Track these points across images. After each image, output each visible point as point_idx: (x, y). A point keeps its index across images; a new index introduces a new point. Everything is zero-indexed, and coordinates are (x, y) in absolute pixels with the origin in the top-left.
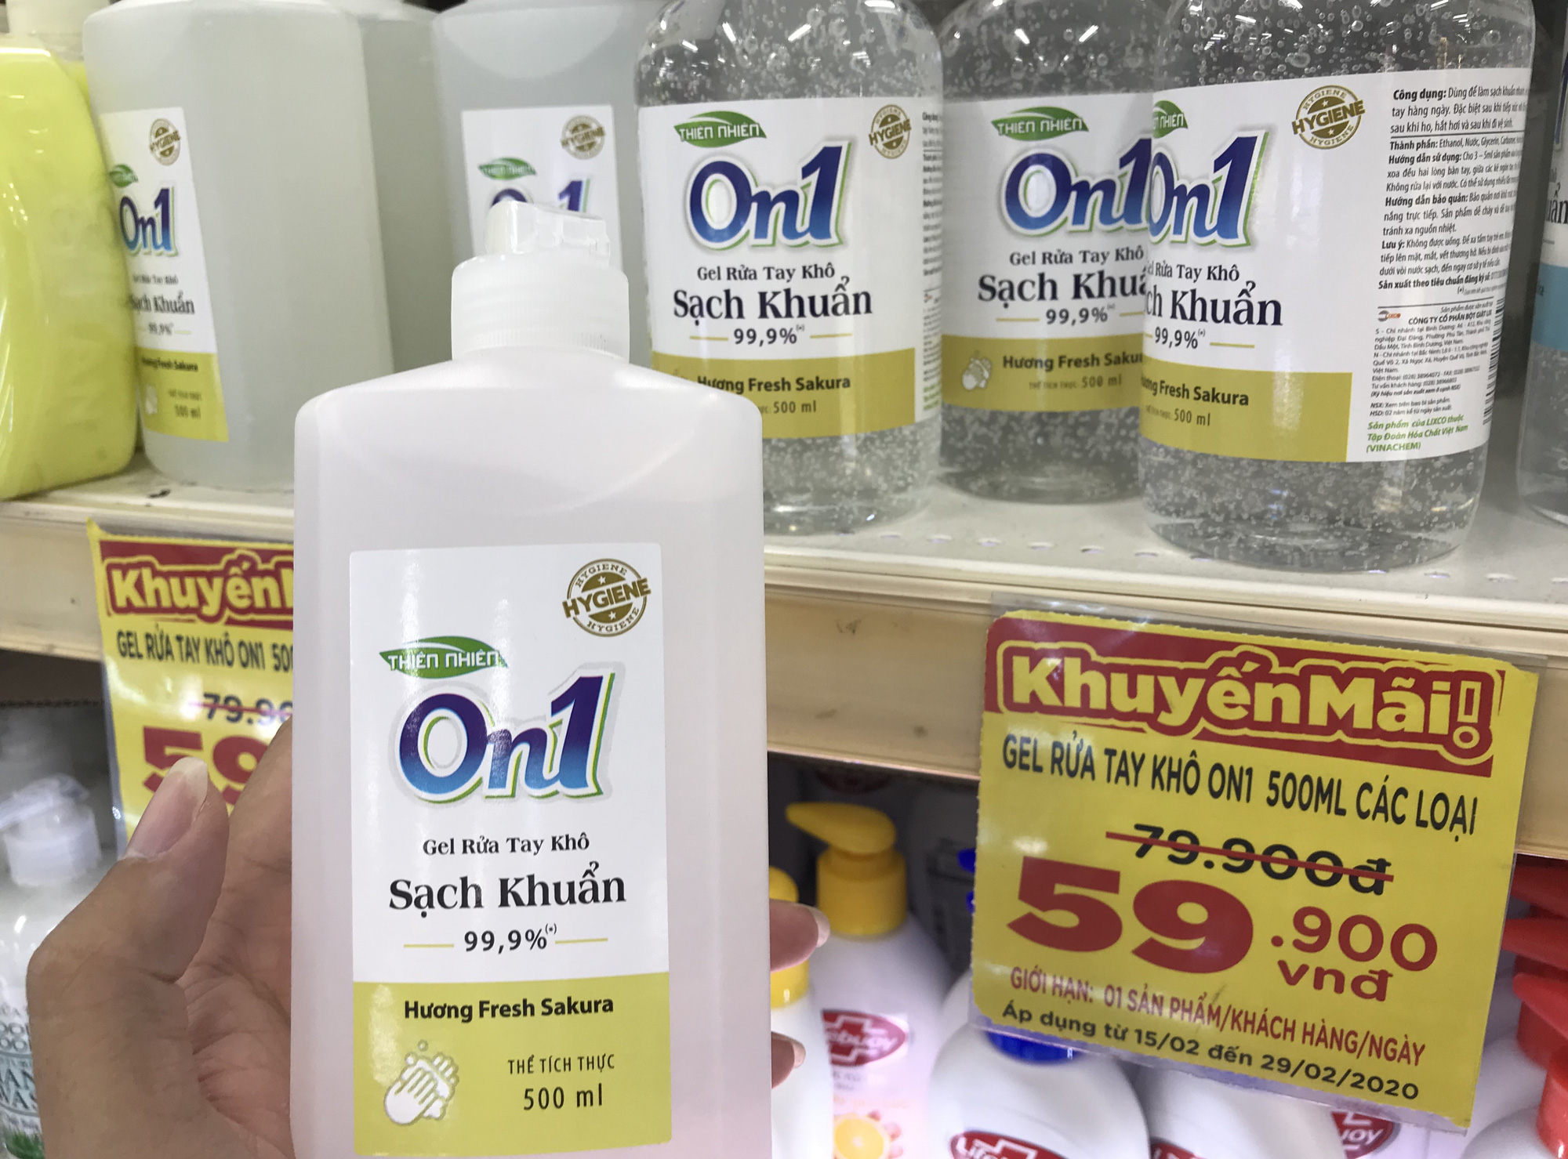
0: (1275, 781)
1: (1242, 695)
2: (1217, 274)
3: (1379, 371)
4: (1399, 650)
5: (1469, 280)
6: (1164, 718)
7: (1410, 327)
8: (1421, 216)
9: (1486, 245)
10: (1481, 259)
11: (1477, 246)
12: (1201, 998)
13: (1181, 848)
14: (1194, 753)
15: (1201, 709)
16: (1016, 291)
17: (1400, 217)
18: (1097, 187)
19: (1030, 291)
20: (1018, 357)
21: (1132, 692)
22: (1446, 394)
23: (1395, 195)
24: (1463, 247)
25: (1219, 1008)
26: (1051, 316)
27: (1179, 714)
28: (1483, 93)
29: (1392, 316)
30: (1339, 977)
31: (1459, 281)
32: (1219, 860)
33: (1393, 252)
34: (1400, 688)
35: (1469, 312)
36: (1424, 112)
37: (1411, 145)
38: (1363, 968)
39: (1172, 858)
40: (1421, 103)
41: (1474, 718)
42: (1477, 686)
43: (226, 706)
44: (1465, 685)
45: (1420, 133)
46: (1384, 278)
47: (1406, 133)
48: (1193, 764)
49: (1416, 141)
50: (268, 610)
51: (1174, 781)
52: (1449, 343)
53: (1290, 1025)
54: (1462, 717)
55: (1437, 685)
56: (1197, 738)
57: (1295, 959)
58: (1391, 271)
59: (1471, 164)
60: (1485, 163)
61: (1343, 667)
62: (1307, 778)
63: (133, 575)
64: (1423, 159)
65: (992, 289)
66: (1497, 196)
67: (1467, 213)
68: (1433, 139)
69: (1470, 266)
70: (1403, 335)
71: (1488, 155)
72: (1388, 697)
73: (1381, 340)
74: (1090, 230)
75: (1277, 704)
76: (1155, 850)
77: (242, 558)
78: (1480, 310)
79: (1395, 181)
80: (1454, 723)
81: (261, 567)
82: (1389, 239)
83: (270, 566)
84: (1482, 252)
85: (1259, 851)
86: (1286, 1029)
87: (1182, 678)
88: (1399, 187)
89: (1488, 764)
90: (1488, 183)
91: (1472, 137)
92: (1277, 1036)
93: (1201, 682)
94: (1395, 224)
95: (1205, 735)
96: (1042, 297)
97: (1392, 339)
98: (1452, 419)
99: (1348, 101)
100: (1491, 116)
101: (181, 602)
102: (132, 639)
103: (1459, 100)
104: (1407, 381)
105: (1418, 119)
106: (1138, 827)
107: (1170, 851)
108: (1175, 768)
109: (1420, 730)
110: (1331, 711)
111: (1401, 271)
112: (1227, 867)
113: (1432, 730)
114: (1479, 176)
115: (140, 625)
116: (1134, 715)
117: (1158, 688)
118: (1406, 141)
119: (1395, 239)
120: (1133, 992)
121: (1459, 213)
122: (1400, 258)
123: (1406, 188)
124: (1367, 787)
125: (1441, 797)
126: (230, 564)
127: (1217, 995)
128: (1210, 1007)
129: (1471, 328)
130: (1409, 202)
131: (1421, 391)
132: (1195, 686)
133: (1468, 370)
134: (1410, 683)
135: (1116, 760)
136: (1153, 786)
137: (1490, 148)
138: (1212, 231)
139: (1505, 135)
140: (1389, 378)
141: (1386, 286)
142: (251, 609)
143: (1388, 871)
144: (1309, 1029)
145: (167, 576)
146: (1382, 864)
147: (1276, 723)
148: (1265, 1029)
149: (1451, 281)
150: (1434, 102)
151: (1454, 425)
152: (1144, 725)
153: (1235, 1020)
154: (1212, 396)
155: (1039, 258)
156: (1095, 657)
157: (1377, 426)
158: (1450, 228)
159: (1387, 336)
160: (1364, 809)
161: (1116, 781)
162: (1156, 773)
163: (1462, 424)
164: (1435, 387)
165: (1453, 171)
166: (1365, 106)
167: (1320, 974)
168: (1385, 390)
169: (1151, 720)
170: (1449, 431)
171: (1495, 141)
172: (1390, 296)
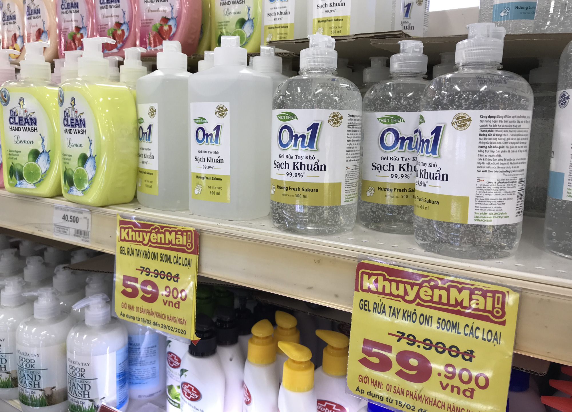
0: (439, 321)
1: (430, 292)
2: (431, 165)
3: (478, 197)
4: (477, 282)
5: (507, 171)
6: (407, 298)
7: (487, 184)
8: (490, 151)
9: (513, 162)
10: (511, 166)
11: (510, 162)
12: (416, 391)
13: (410, 340)
14: (415, 310)
15: (418, 296)
16: (382, 168)
17: (483, 152)
18: (407, 139)
19: (386, 168)
20: (382, 187)
21: (398, 289)
22: (500, 206)
23: (481, 145)
24: (504, 162)
25: (421, 395)
26: (392, 176)
27: (411, 297)
28: (509, 117)
29: (481, 180)
30: (459, 389)
31: (503, 172)
32: (422, 345)
33: (481, 161)
34: (477, 294)
35: (507, 181)
36: (490, 122)
37: (486, 131)
38: (466, 387)
39: (408, 343)
40: (488, 119)
41: (500, 306)
42: (500, 296)
43: (146, 271)
44: (497, 295)
45: (488, 127)
46: (478, 169)
47: (484, 127)
48: (415, 313)
49: (487, 130)
50: (161, 243)
51: (409, 318)
52: (501, 190)
53: (443, 404)
54: (496, 306)
55: (489, 294)
56: (416, 305)
57: (445, 381)
58: (481, 167)
59: (506, 137)
60: (511, 137)
61: (460, 286)
62: (449, 321)
63: (127, 230)
64: (490, 135)
65: (375, 167)
66: (516, 147)
67: (505, 152)
68: (493, 130)
69: (507, 168)
70: (485, 186)
71: (512, 135)
72: (474, 297)
73: (478, 187)
74: (405, 151)
75: (440, 296)
76: (403, 339)
77: (156, 228)
78: (512, 181)
79: (481, 141)
80: (494, 307)
81: (161, 231)
82: (480, 158)
83: (163, 231)
84: (511, 163)
85: (434, 343)
86: (442, 405)
87: (412, 285)
88: (482, 143)
89: (505, 321)
90: (512, 143)
91: (506, 130)
92: (439, 408)
93: (418, 287)
94: (482, 153)
95: (419, 304)
96: (390, 170)
97: (482, 188)
98: (502, 214)
99: (467, 117)
100: (512, 124)
101: (138, 239)
102: (124, 249)
103: (501, 119)
104: (486, 201)
105: (488, 124)
106: (398, 332)
107: (407, 341)
108: (409, 314)
109: (483, 308)
110: (456, 300)
111: (484, 167)
112: (424, 347)
113: (487, 309)
114: (509, 141)
115: (127, 245)
116: (398, 296)
117: (405, 288)
118: (484, 130)
119: (482, 158)
120: (395, 387)
121: (502, 151)
122: (483, 163)
123: (485, 143)
124: (467, 325)
125: (490, 331)
126: (153, 229)
127: (421, 391)
128: (419, 395)
129: (508, 186)
130: (486, 147)
131: (492, 204)
132: (416, 288)
133: (508, 199)
134: (480, 293)
135: (392, 310)
136: (403, 319)
137: (512, 133)
138: (430, 153)
139: (518, 130)
140: (481, 199)
141: (480, 171)
142: (157, 243)
143: (474, 354)
144: (449, 406)
145: (135, 231)
146: (472, 352)
147: (440, 302)
148: (436, 404)
149: (500, 171)
150: (493, 119)
151: (504, 215)
152: (400, 299)
153: (426, 400)
154: (429, 201)
155: (389, 159)
156: (387, 277)
157: (477, 213)
158: (500, 156)
159: (480, 186)
160: (466, 333)
161: (392, 317)
162: (404, 315)
163: (506, 215)
164: (496, 203)
165: (500, 139)
166: (472, 119)
167: (453, 387)
168: (479, 203)
169: (403, 298)
170: (502, 217)
171: (515, 131)
172: (481, 175)
